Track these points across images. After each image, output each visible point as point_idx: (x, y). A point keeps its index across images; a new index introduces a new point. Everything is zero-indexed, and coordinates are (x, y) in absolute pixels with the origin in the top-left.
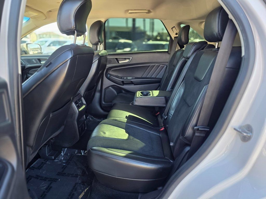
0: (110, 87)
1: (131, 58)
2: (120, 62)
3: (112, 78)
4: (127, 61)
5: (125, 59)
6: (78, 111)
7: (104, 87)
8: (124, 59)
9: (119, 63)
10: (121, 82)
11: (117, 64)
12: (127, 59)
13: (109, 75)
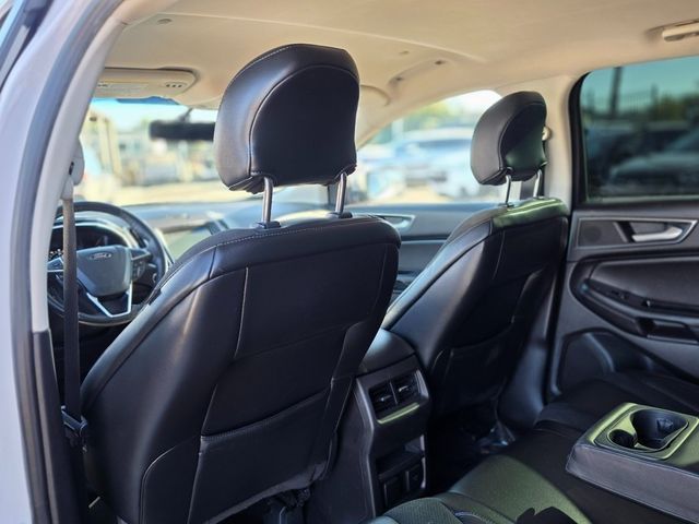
0: (589, 335)
1: (694, 222)
2: (636, 238)
3: (595, 301)
4: (674, 233)
5: (666, 226)
6: (376, 424)
7: (562, 330)
8: (660, 227)
9: (632, 241)
10: (634, 321)
11: (623, 243)
12: (673, 228)
13: (585, 287)
